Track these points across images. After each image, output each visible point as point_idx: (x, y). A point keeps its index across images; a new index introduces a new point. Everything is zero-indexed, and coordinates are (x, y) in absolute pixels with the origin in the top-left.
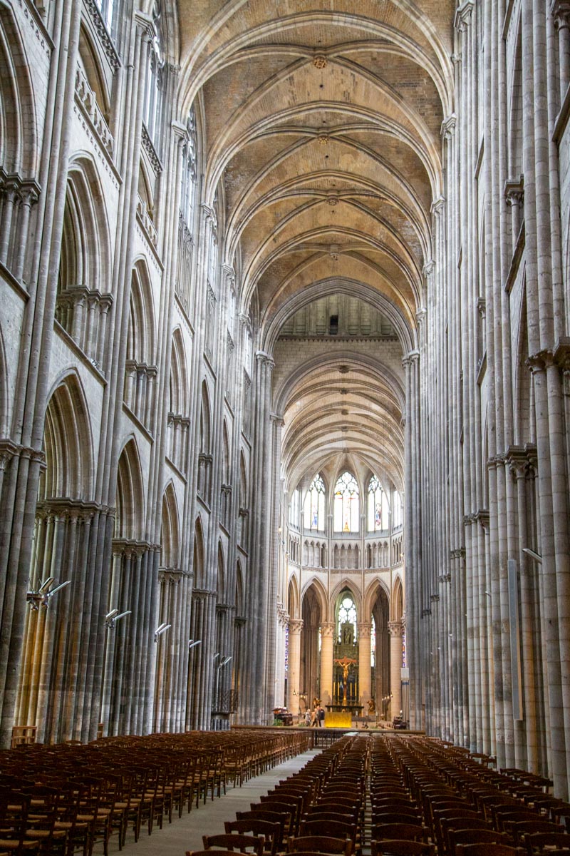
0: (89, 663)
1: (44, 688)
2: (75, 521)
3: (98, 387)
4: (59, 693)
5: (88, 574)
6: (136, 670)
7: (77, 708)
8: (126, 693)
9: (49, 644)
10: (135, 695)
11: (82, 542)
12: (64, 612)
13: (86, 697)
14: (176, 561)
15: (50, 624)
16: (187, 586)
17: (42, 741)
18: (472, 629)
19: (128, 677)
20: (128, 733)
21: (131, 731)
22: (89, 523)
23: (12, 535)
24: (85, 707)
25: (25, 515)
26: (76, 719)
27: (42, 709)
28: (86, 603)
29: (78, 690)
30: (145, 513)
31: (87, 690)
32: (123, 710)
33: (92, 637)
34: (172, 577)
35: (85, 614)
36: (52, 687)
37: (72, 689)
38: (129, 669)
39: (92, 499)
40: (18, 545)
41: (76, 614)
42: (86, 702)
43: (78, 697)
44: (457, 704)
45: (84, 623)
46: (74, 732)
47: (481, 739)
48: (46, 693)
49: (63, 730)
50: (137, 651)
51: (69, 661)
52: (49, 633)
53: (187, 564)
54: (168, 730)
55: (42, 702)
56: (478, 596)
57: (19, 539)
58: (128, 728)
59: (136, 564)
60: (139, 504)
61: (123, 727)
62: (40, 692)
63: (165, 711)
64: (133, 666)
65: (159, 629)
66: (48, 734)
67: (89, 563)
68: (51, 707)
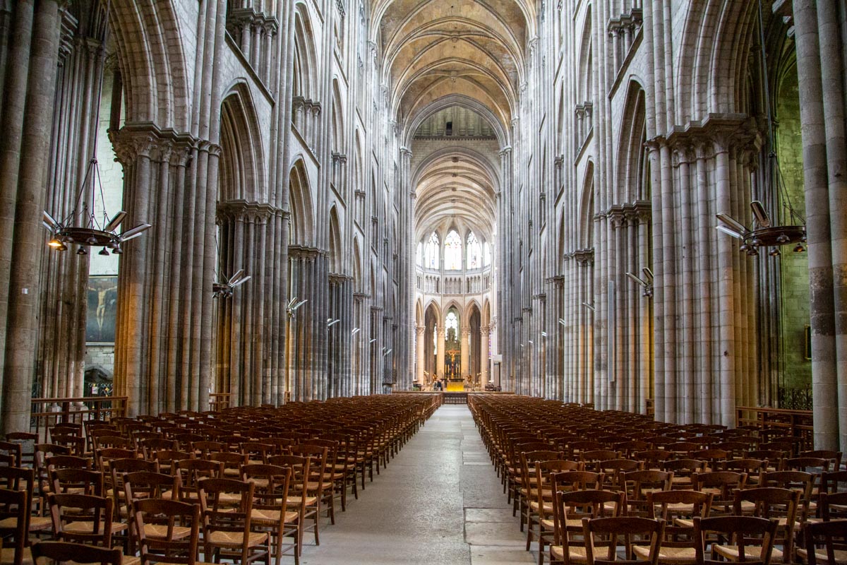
0: (319, 352)
1: (292, 368)
2: (304, 260)
3: (315, 168)
4: (302, 371)
5: (315, 295)
6: (342, 357)
7: (314, 381)
8: (337, 372)
9: (293, 341)
10: (342, 373)
11: (310, 275)
12: (301, 321)
13: (319, 374)
14: (360, 288)
15: (293, 328)
16: (367, 304)
17: (294, 400)
18: (568, 328)
19: (337, 361)
20: (340, 396)
21: (342, 394)
22: (313, 261)
23: (275, 268)
24: (319, 380)
25: (281, 255)
26: (314, 388)
27: (292, 381)
28: (315, 314)
29: (314, 369)
30: (343, 256)
31: (319, 369)
32: (336, 382)
33: (320, 336)
34: (359, 297)
35: (314, 322)
36: (297, 367)
37: (310, 369)
38: (338, 357)
39: (314, 246)
40: (278, 276)
41: (309, 321)
42: (319, 377)
43: (314, 374)
44: (548, 374)
45: (314, 327)
46: (313, 395)
47: (572, 394)
48: (294, 371)
49: (306, 394)
50: (343, 346)
51: (306, 351)
52: (293, 334)
53: (367, 290)
54: (360, 394)
55: (292, 377)
56: (572, 306)
57: (278, 271)
58: (340, 393)
59: (339, 289)
60: (339, 249)
61: (336, 392)
62: (290, 371)
63: (357, 383)
64: (340, 355)
65: (355, 331)
66: (297, 396)
67: (315, 288)
68: (297, 380)
